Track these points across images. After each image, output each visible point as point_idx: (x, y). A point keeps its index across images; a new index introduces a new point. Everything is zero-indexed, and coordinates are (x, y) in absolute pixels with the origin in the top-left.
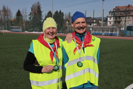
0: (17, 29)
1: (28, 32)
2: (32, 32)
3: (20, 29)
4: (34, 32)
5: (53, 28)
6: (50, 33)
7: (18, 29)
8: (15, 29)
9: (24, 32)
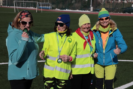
0: (45, 6)
1: (59, 10)
2: (64, 10)
3: (49, 6)
4: (67, 10)
5: (88, 24)
6: (86, 28)
7: (47, 6)
8: (43, 6)
9: (55, 9)
